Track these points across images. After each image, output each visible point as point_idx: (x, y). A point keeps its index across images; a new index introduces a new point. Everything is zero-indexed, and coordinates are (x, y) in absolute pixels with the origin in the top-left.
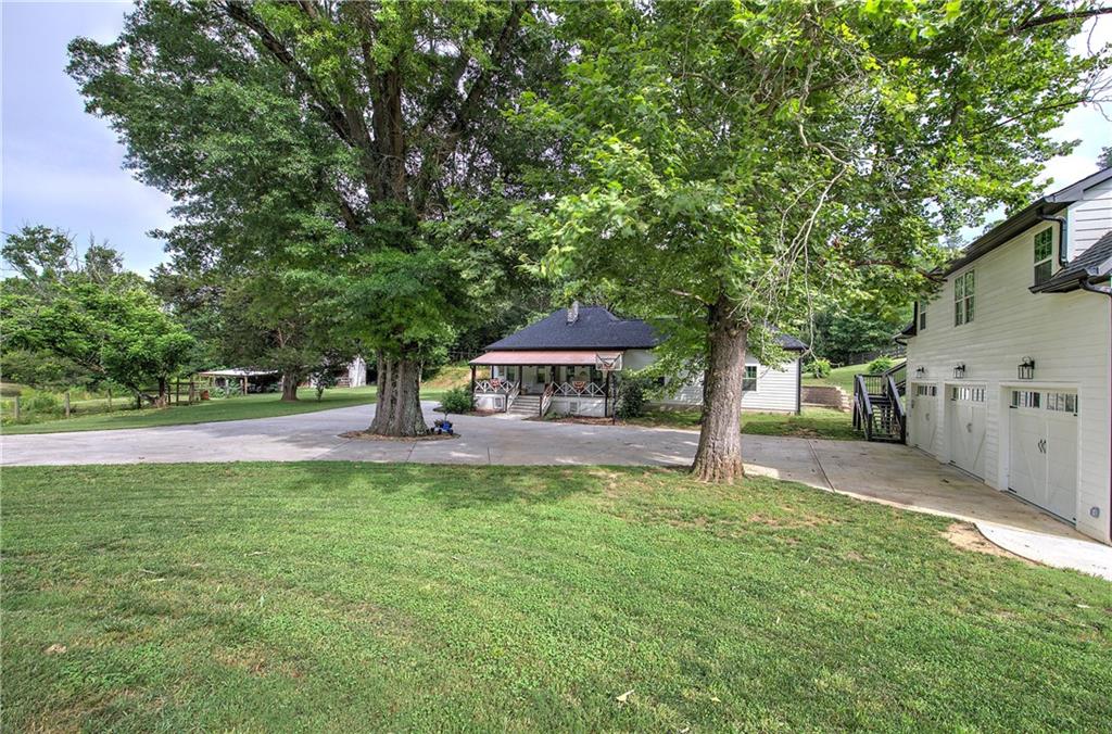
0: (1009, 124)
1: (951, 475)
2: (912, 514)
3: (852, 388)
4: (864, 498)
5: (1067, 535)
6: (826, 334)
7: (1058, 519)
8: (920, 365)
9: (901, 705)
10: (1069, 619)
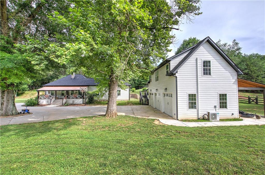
0: (162, 45)
1: (155, 110)
2: (149, 119)
3: (139, 94)
4: (141, 117)
5: (171, 119)
6: (135, 83)
7: (170, 116)
8: (151, 89)
9: (145, 159)
10: (171, 134)
